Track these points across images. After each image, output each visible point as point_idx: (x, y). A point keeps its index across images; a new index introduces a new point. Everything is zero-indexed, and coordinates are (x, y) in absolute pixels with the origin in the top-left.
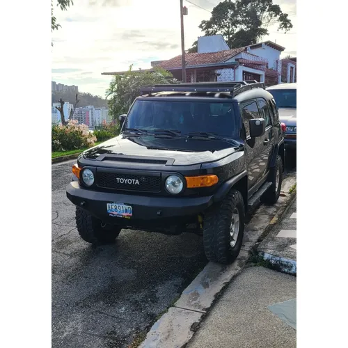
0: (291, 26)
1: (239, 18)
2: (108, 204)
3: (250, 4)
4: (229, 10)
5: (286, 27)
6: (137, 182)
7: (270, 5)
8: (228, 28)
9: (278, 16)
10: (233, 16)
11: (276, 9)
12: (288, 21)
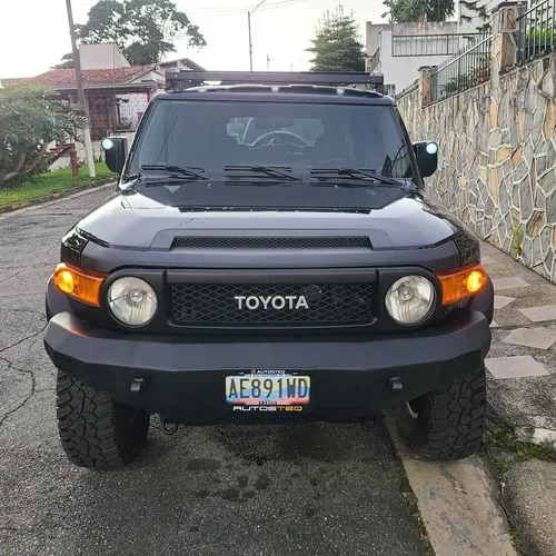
0: (204, 43)
1: (130, 26)
2: (228, 380)
3: (144, 7)
4: (114, 13)
5: (198, 44)
6: (302, 302)
7: (174, 12)
8: (115, 38)
9: (186, 29)
10: (121, 21)
11: (181, 19)
12: (200, 36)
